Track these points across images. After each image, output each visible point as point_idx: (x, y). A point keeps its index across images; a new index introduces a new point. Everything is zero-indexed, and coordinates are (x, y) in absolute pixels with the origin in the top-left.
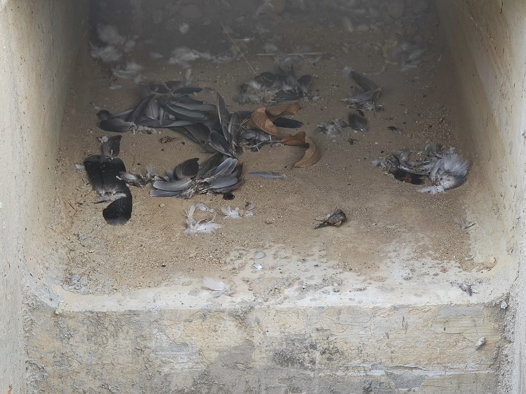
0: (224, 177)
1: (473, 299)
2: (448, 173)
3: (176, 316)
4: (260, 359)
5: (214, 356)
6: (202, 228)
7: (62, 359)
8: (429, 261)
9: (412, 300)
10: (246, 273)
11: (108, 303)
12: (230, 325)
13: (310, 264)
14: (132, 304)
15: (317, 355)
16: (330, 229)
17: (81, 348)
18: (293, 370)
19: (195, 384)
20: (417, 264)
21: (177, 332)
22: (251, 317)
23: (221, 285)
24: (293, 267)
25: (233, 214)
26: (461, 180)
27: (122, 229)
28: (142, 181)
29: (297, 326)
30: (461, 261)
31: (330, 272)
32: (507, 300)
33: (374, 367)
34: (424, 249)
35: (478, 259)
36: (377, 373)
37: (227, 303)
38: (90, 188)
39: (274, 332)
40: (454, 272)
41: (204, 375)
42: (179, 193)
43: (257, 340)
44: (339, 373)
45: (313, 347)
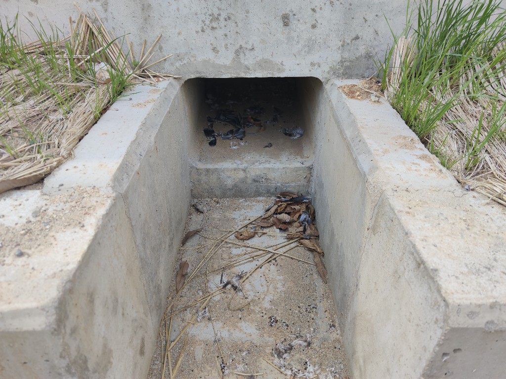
0: (240, 134)
1: (304, 166)
2: (298, 133)
3: (228, 170)
4: (249, 181)
5: (238, 180)
6: (234, 148)
7: (199, 181)
8: (293, 156)
9: (288, 166)
10: (245, 159)
12: (242, 172)
13: (262, 157)
15: (263, 180)
16: (267, 148)
17: (204, 178)
18: (257, 184)
19: (233, 187)
20: (290, 157)
21: (228, 174)
22: (247, 170)
23: (239, 162)
24: (257, 157)
25: (242, 144)
26: (302, 135)
27: (214, 148)
28: (219, 135)
29: (258, 173)
30: (301, 156)
31: (267, 159)
32: (312, 166)
33: (278, 183)
34: (292, 153)
35: (305, 155)
37: (240, 167)
38: (205, 137)
39: (253, 174)
40: (299, 159)
41: (235, 185)
42: (228, 138)
43: (248, 176)
44: (269, 184)
45: (263, 178)
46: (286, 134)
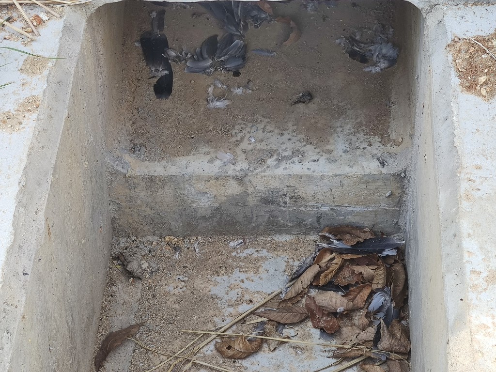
0: (233, 57)
1: (384, 171)
2: (384, 57)
3: (199, 178)
4: (252, 201)
5: (224, 199)
6: (218, 104)
7: (131, 199)
8: (361, 135)
9: (347, 170)
10: (244, 145)
11: (158, 169)
12: (234, 184)
13: (286, 137)
14: (173, 170)
15: (287, 199)
16: (301, 106)
17: (142, 194)
18: (272, 207)
19: (212, 213)
20: (354, 139)
21: (201, 186)
22: (246, 179)
23: (228, 156)
24: (274, 141)
25: (239, 91)
26: (392, 61)
27: (167, 103)
28: (178, 59)
29: (274, 184)
30: (382, 136)
31: (298, 144)
32: (405, 172)
33: (323, 205)
34: (360, 125)
35: (393, 136)
36: (325, 209)
37: (231, 170)
38: (143, 64)
39: (260, 187)
40: (377, 148)
41: (217, 209)
42: (204, 70)
43: (250, 191)
44: (301, 209)
45: (285, 195)
46: (353, 54)
